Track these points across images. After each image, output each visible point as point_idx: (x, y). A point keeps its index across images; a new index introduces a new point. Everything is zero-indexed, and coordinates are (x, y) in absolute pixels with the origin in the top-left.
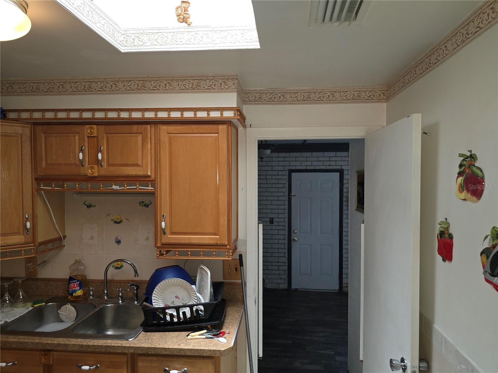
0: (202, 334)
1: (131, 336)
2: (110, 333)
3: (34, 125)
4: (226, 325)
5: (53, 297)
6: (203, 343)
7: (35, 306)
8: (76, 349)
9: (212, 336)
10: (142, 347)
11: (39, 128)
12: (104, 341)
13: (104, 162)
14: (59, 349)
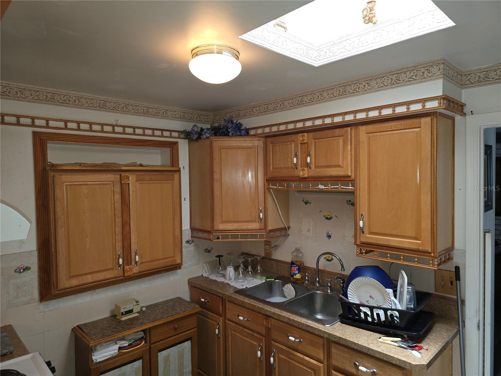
0: (396, 342)
1: (328, 323)
2: (319, 317)
3: (266, 138)
4: (427, 340)
5: (281, 275)
6: (393, 350)
7: (267, 280)
8: (285, 321)
9: (406, 347)
10: (334, 335)
11: (269, 140)
12: (306, 320)
13: (312, 164)
14: (275, 317)
